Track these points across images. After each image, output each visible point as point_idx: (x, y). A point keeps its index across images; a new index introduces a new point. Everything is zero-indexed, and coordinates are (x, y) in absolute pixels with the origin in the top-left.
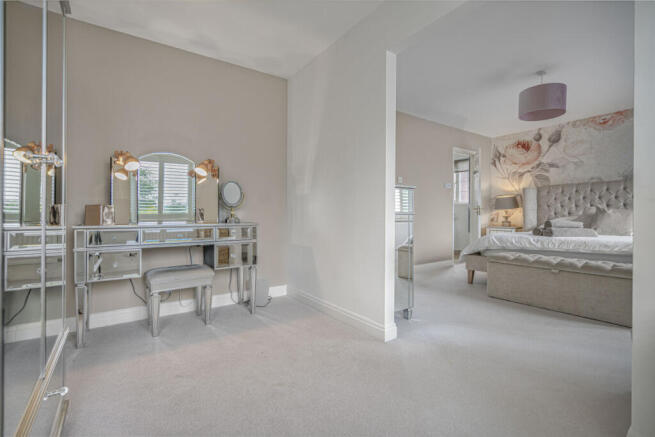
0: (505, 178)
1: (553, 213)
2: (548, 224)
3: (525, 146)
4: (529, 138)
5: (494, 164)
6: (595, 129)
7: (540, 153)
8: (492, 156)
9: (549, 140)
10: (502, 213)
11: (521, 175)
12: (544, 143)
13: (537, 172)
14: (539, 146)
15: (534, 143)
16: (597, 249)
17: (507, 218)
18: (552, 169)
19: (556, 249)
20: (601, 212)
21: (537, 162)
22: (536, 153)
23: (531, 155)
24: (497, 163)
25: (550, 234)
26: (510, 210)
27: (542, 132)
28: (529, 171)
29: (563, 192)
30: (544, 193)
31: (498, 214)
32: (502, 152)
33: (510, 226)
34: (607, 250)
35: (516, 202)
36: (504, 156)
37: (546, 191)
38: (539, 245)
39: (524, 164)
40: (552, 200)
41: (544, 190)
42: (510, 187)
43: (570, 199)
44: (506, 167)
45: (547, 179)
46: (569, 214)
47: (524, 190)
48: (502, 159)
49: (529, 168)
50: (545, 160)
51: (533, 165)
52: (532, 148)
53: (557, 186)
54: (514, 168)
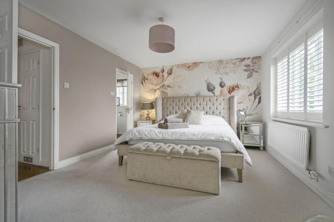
0: (147, 92)
1: (169, 112)
2: (166, 121)
3: (157, 75)
4: (159, 71)
5: (142, 83)
6: (186, 70)
7: (163, 79)
8: (141, 79)
9: (168, 73)
10: (146, 112)
11: (155, 90)
12: (165, 74)
13: (162, 89)
14: (163, 76)
15: (161, 73)
16: (190, 137)
17: (148, 115)
18: (169, 88)
19: (170, 138)
20: (189, 112)
21: (162, 84)
22: (162, 79)
23: (160, 80)
24: (144, 82)
25: (166, 127)
26: (150, 111)
27: (164, 68)
28: (159, 89)
29: (173, 101)
30: (165, 101)
31: (144, 112)
32: (146, 77)
33: (150, 119)
34: (195, 138)
35: (152, 106)
36: (147, 79)
37: (166, 100)
38: (160, 136)
39: (156, 85)
40: (169, 105)
41: (165, 99)
42: (150, 97)
43: (176, 104)
44: (148, 86)
45: (166, 94)
46: (176, 112)
47: (156, 99)
48: (146, 80)
49: (158, 87)
50: (166, 83)
51: (161, 86)
52: (160, 76)
53: (170, 98)
54: (152, 87)
